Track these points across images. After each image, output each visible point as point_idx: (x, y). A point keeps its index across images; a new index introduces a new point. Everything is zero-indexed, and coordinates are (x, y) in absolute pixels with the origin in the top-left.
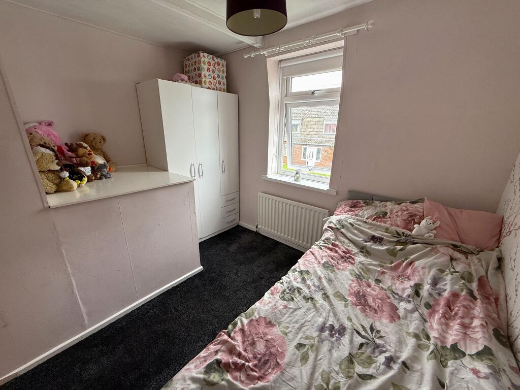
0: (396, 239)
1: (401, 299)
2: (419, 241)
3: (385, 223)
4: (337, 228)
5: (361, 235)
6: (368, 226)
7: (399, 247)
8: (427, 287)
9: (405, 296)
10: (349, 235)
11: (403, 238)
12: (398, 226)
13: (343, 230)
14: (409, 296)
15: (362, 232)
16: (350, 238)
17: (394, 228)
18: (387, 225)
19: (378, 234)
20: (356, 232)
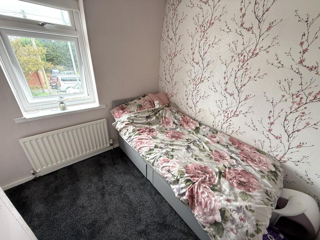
0: (154, 113)
1: (176, 129)
2: (160, 109)
3: (145, 109)
4: (132, 122)
5: (143, 119)
6: (141, 114)
7: (158, 115)
8: (176, 121)
9: (175, 127)
10: (139, 122)
11: (156, 111)
12: (151, 108)
13: (135, 121)
14: (176, 127)
15: (142, 117)
16: (140, 123)
17: (150, 109)
18: (146, 110)
19: (147, 114)
20: (140, 119)
